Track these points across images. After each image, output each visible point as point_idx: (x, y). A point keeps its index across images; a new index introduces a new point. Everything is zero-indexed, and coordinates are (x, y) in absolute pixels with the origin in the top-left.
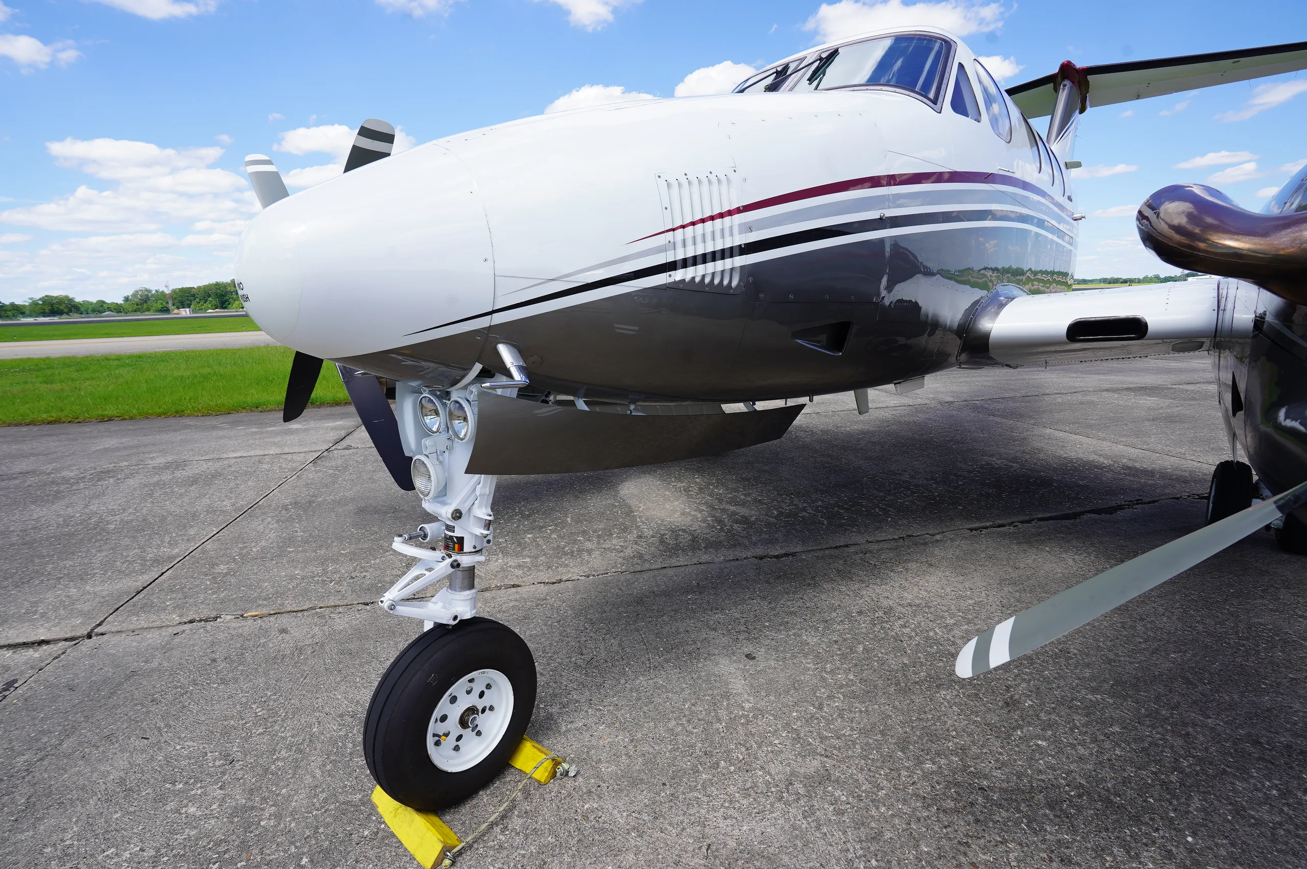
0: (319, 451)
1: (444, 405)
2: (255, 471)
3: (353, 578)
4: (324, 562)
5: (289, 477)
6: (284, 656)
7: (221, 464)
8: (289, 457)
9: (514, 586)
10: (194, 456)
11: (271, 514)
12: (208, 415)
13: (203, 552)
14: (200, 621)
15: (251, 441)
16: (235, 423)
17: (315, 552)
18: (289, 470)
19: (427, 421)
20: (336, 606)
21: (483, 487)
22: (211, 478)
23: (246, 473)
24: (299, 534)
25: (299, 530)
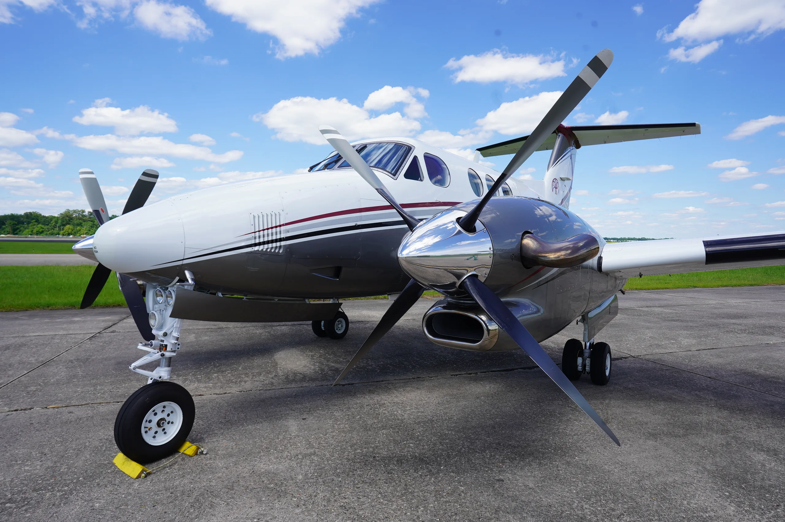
0: (93, 333)
1: (165, 292)
2: (49, 343)
3: (111, 392)
4: (95, 385)
5: (73, 346)
6: (71, 422)
7: (24, 339)
8: (73, 336)
9: (200, 395)
10: (4, 334)
11: (62, 364)
12: (11, 311)
13: (19, 381)
14: (21, 410)
15: (45, 327)
16: (31, 317)
17: (90, 381)
18: (73, 343)
19: (158, 299)
20: (101, 403)
21: (177, 324)
22: (19, 347)
23: (43, 344)
24: (80, 373)
25: (80, 372)
